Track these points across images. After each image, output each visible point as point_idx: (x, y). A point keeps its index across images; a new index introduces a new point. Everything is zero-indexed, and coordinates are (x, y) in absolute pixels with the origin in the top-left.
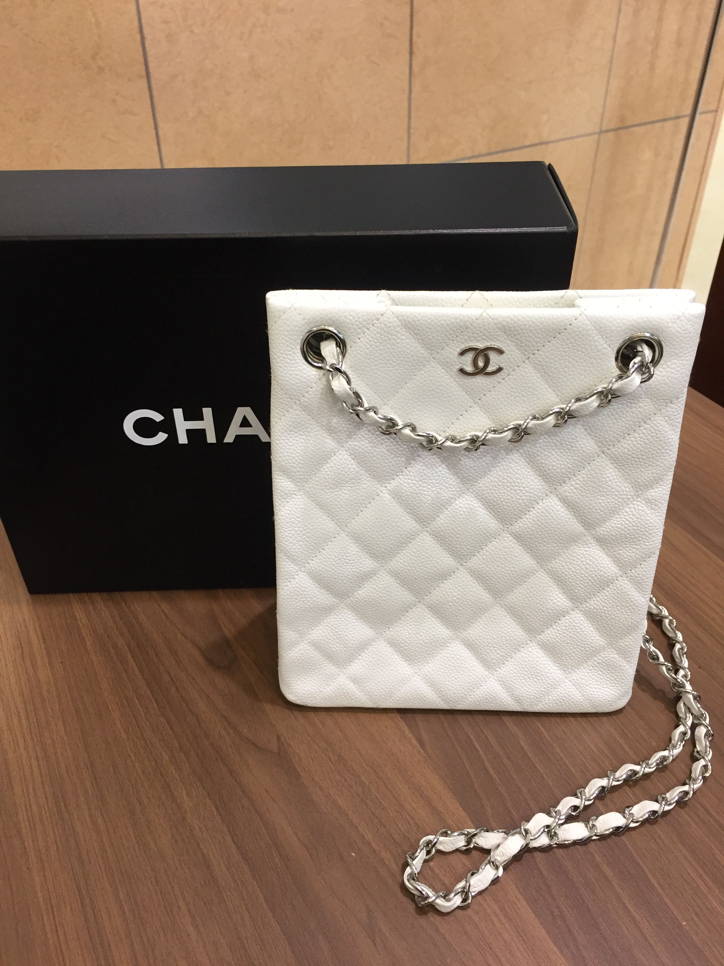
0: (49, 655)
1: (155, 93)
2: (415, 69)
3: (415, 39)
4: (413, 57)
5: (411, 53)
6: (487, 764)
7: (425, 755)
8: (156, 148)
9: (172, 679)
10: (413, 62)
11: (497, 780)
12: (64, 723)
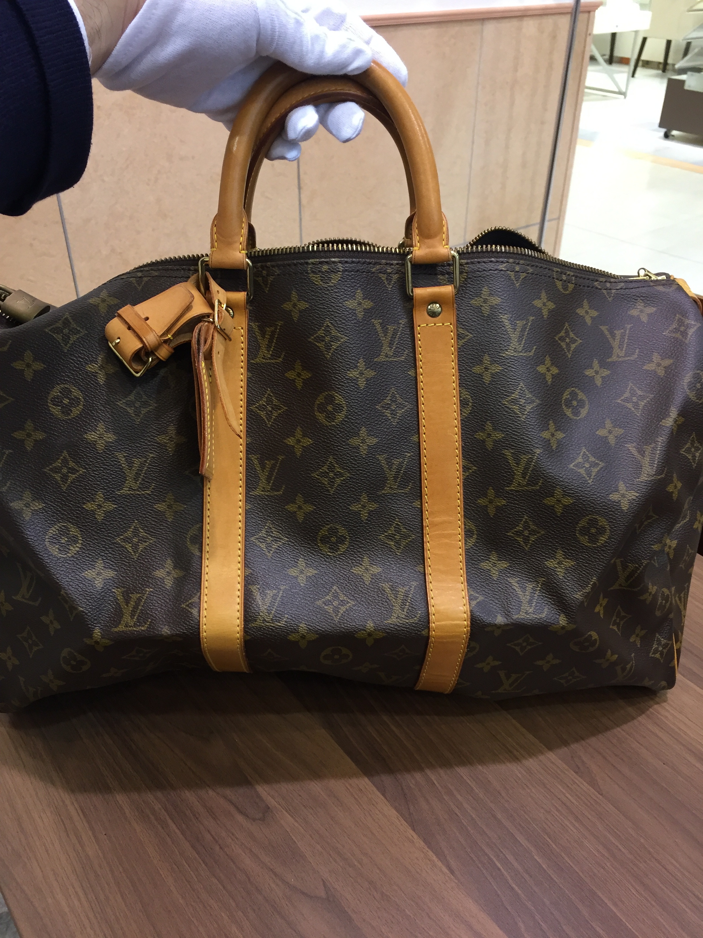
0: (92, 829)
1: (69, 236)
2: (304, 201)
3: (302, 176)
4: (302, 191)
5: (300, 188)
6: (510, 881)
7: (457, 881)
8: (73, 284)
9: (213, 838)
10: (302, 196)
11: (523, 895)
12: (122, 896)
